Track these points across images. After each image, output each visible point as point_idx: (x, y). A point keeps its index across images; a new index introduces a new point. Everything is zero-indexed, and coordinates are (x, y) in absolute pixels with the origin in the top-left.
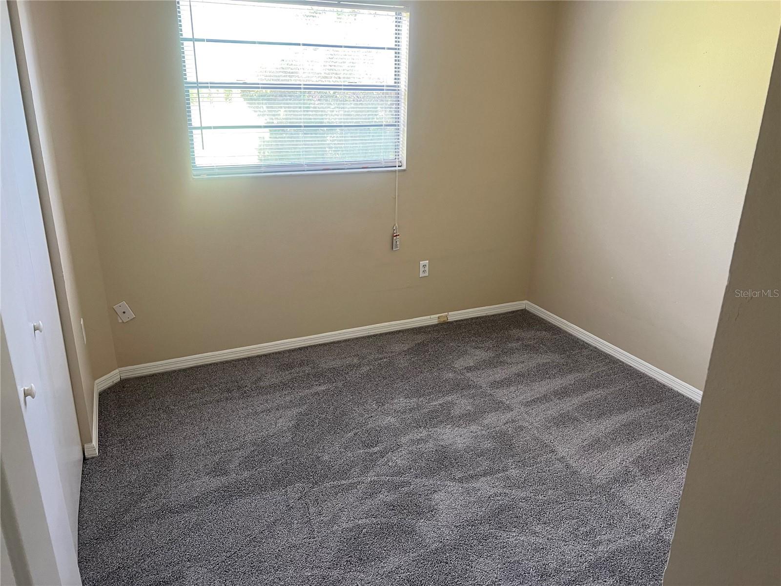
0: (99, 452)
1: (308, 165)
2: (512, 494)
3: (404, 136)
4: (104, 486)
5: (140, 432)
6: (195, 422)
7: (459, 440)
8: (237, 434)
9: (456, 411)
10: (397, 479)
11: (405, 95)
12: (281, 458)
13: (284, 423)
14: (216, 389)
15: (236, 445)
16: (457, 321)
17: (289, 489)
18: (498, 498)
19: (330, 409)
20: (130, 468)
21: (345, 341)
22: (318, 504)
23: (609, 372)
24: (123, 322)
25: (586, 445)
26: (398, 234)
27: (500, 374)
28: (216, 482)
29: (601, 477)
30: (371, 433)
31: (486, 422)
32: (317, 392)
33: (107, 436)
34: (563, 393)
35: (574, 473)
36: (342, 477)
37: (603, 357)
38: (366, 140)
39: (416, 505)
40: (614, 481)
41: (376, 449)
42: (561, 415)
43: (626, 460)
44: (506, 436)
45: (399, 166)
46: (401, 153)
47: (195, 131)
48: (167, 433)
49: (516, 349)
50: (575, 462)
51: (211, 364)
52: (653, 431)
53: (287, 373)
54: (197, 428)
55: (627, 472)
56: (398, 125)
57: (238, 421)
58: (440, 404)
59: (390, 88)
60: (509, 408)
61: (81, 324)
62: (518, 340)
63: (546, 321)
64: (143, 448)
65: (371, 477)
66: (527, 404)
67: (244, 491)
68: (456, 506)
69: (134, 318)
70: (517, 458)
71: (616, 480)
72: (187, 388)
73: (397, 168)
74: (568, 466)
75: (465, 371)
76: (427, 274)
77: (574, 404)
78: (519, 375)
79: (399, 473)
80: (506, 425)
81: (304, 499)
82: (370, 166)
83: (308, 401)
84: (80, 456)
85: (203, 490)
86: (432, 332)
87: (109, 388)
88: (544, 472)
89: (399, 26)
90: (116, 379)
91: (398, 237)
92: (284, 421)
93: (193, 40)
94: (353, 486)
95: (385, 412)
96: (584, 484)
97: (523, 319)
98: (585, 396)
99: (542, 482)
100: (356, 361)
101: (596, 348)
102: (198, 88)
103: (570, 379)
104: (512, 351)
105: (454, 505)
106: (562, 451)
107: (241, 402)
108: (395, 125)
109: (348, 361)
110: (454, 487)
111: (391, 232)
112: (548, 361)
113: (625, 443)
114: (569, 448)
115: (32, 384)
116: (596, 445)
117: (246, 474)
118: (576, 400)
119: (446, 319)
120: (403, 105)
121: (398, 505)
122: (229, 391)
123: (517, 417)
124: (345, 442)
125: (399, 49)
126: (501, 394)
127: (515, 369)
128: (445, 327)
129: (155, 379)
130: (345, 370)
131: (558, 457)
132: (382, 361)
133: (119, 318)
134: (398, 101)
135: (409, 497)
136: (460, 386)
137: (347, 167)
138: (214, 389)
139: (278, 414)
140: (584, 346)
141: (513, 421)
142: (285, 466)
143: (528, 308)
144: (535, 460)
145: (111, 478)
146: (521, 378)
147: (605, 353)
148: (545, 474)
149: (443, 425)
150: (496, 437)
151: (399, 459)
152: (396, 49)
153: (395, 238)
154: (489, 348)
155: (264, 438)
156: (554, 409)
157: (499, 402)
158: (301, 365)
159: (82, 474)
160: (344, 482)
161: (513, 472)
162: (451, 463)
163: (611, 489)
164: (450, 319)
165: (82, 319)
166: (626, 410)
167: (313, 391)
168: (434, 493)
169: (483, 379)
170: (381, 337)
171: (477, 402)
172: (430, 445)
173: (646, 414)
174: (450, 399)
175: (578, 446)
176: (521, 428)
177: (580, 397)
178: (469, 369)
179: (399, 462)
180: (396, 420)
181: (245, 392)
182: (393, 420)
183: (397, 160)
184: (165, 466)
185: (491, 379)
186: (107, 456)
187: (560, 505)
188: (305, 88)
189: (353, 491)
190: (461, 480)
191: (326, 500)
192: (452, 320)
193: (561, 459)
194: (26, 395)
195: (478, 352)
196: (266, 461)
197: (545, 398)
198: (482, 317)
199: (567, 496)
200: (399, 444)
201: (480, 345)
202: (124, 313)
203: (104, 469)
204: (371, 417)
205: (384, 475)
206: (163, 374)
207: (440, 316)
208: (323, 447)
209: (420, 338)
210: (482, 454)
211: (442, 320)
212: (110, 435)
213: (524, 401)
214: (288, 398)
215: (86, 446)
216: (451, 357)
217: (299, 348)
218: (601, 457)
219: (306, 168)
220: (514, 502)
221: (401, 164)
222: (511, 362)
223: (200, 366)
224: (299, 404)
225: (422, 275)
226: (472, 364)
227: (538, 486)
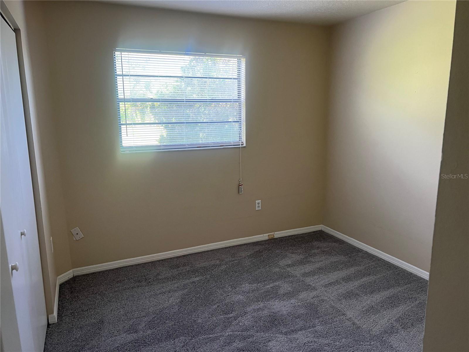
0: (57, 320)
1: (188, 145)
2: (319, 342)
3: (244, 128)
4: (60, 341)
5: (84, 307)
6: (118, 301)
7: (284, 309)
8: (144, 308)
9: (281, 291)
10: (245, 333)
11: (244, 104)
12: (171, 322)
13: (173, 300)
14: (131, 281)
15: (143, 314)
16: (280, 238)
17: (177, 340)
18: (310, 344)
19: (202, 291)
20: (76, 329)
21: (211, 251)
22: (195, 350)
23: (376, 266)
24: (77, 240)
25: (365, 310)
26: (242, 184)
27: (308, 268)
28: (130, 337)
29: (376, 330)
30: (228, 306)
31: (300, 297)
32: (194, 281)
33: (63, 310)
34: (347, 279)
35: (359, 328)
36: (210, 333)
37: (371, 257)
38: (222, 130)
39: (257, 349)
40: (384, 332)
41: (231, 315)
42: (347, 292)
43: (391, 319)
44: (313, 305)
45: (241, 145)
46: (243, 137)
47: (122, 126)
48: (101, 307)
49: (317, 253)
50: (359, 321)
51: (129, 266)
52: (407, 301)
53: (175, 270)
54: (119, 304)
55: (393, 327)
56: (241, 121)
57: (145, 300)
58: (271, 287)
59: (235, 101)
60: (315, 289)
61: (51, 240)
62: (318, 248)
63: (335, 237)
64: (85, 317)
65: (228, 332)
66: (326, 286)
67: (148, 343)
68: (283, 350)
69: (83, 237)
70: (321, 319)
71: (386, 332)
72: (114, 280)
73: (240, 146)
74: (354, 324)
75: (286, 267)
76: (260, 208)
77: (355, 285)
78: (320, 269)
79: (247, 330)
80: (313, 299)
81: (186, 347)
82: (224, 145)
83: (188, 287)
84: (45, 323)
85: (122, 342)
86: (264, 244)
87: (66, 282)
88: (339, 327)
89: (239, 66)
90: (71, 276)
91: (242, 186)
92: (174, 299)
93: (123, 75)
94: (217, 338)
95: (237, 292)
96: (365, 335)
97: (320, 236)
98: (362, 280)
99: (338, 333)
100: (218, 262)
101: (367, 252)
102: (125, 101)
103: (352, 270)
104: (315, 255)
105: (282, 349)
106: (350, 314)
107: (147, 288)
108: (239, 122)
109: (213, 263)
110: (282, 338)
111: (238, 183)
112: (337, 260)
113: (390, 309)
114: (354, 312)
115: (17, 263)
116: (372, 310)
117: (149, 332)
118: (357, 283)
119: (273, 237)
120: (243, 110)
121: (246, 350)
122: (139, 281)
123: (320, 294)
124: (212, 311)
125: (240, 79)
126: (309, 280)
127: (317, 265)
128: (273, 241)
129: (94, 275)
130: (211, 268)
131: (348, 318)
132: (234, 262)
133: (74, 238)
134: (240, 108)
135: (253, 344)
136: (284, 276)
137: (211, 145)
138: (130, 280)
139: (170, 295)
140: (359, 250)
141: (318, 297)
142: (174, 326)
143: (323, 229)
144: (333, 320)
145: (64, 336)
146: (320, 270)
147: (372, 255)
148: (339, 328)
149: (273, 299)
150: (307, 306)
151: (246, 321)
152: (238, 79)
153: (240, 186)
154: (300, 253)
155: (161, 309)
156: (343, 289)
157: (308, 285)
158: (184, 265)
159: (46, 334)
160: (211, 336)
161: (319, 328)
162: (279, 323)
163: (383, 338)
164: (276, 236)
165: (51, 237)
166: (388, 288)
167: (191, 281)
168: (269, 342)
169: (298, 271)
170: (234, 248)
171: (294, 286)
172: (266, 312)
173: (401, 291)
174: (277, 284)
175: (360, 311)
176: (323, 301)
177: (359, 281)
178: (289, 266)
179: (246, 323)
180: (243, 297)
181: (150, 282)
182: (241, 297)
183: (240, 141)
184: (99, 328)
185: (303, 271)
186: (62, 322)
187: (351, 348)
188: (186, 101)
189: (217, 341)
190: (286, 334)
191: (200, 347)
192: (277, 237)
193: (349, 319)
194: (12, 269)
195: (293, 256)
196: (162, 323)
197: (337, 282)
198: (295, 235)
199: (355, 342)
200: (246, 312)
201: (295, 252)
202: (77, 234)
203: (60, 331)
204: (228, 296)
205: (237, 331)
206: (99, 272)
207: (270, 235)
208: (198, 314)
209: (257, 248)
210: (299, 317)
211: (271, 237)
212: (65, 310)
213: (324, 284)
214: (176, 285)
215: (49, 316)
216: (277, 259)
217: (183, 256)
218: (375, 317)
219: (187, 146)
220: (320, 347)
221: (243, 144)
222: (314, 261)
223: (122, 267)
224: (183, 289)
225: (257, 209)
226: (290, 263)
227: (335, 336)
